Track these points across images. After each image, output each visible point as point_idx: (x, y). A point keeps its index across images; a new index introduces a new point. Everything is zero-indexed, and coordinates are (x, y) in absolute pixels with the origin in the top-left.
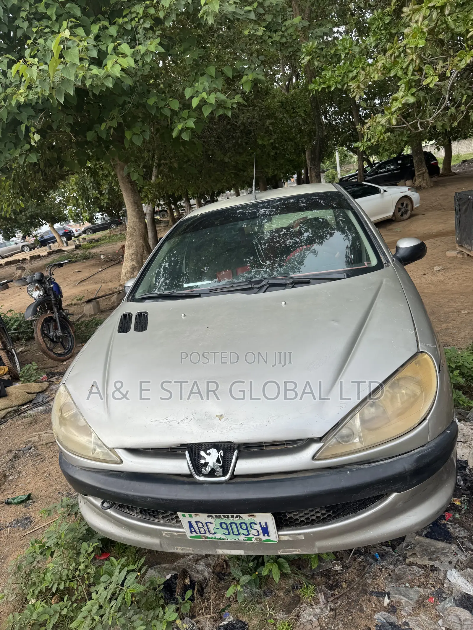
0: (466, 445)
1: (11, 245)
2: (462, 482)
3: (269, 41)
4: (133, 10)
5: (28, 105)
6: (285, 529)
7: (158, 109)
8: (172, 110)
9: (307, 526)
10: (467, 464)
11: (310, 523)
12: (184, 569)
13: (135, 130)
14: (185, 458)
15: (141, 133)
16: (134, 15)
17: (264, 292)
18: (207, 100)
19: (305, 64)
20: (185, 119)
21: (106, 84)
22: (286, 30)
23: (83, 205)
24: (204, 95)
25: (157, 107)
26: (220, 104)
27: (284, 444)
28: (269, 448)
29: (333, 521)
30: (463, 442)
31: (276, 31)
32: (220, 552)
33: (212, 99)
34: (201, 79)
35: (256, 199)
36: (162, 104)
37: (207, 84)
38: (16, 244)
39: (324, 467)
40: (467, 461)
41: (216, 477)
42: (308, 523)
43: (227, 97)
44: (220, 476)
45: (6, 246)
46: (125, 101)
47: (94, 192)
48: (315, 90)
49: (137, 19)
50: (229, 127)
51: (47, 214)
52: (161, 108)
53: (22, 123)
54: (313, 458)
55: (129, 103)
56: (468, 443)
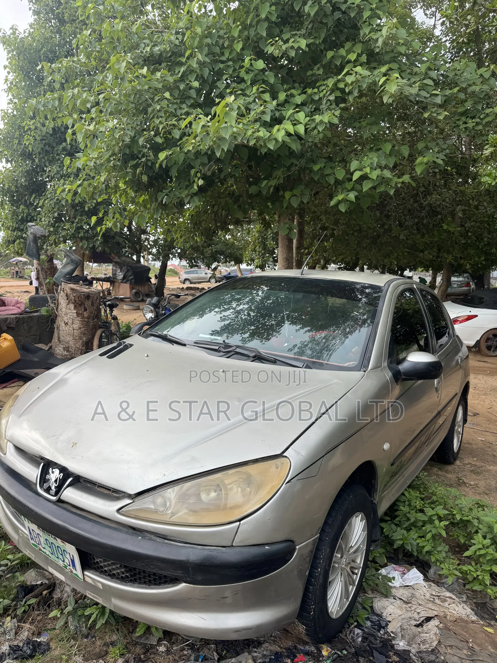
0: (405, 605)
1: (202, 273)
2: (360, 639)
3: (463, 127)
4: (325, 83)
5: (198, 154)
6: (91, 571)
7: (324, 176)
8: (336, 178)
9: (108, 578)
10: (387, 625)
11: (112, 576)
12: (55, 583)
13: (295, 192)
14: (39, 468)
15: (301, 195)
16: (323, 87)
17: (228, 357)
18: (369, 175)
19: (486, 155)
20: (349, 191)
21: (269, 146)
22: (485, 118)
23: (259, 252)
24: (368, 170)
25: (322, 174)
26: (383, 180)
27: (110, 490)
28: (99, 489)
29: (129, 584)
30: (404, 602)
31: (473, 118)
32: (51, 570)
33: (374, 175)
34: (371, 155)
35: (302, 274)
36: (328, 171)
37: (376, 160)
38: (206, 274)
39: (129, 524)
40: (390, 622)
41: (49, 494)
42: (109, 575)
43: (393, 176)
44: (52, 495)
45: (197, 273)
46: (292, 164)
47: (272, 242)
48: (488, 184)
49: (325, 91)
50: (416, 205)
51: (230, 253)
52: (327, 175)
53: (194, 168)
54: (118, 510)
55: (296, 165)
56: (410, 605)
